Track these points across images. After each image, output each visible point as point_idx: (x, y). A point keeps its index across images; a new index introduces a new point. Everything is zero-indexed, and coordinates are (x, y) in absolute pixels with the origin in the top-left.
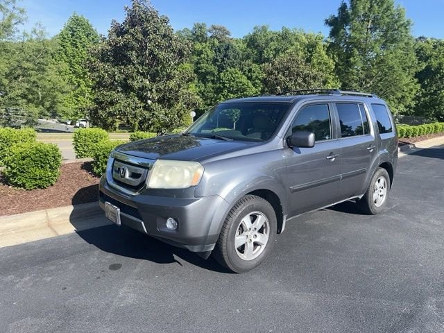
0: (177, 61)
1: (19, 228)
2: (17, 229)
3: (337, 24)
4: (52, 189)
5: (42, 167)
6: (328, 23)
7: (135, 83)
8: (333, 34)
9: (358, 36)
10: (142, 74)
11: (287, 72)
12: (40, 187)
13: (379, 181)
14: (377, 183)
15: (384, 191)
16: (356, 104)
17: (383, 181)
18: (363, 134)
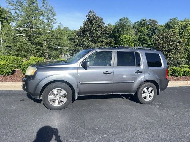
13: (148, 89)
14: (145, 90)
15: (152, 94)
16: (133, 53)
17: (150, 89)
18: (135, 66)
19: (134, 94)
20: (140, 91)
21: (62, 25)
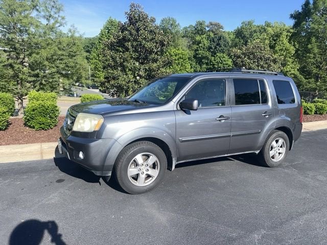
0: (159, 49)
1: (23, 153)
2: (22, 153)
3: (299, 18)
4: (51, 131)
5: (44, 116)
6: (292, 16)
7: (129, 65)
8: (296, 26)
9: (316, 27)
12: (43, 129)
13: (277, 141)
14: (274, 143)
15: (283, 150)
16: (256, 80)
17: (281, 141)
18: (259, 103)
19: (257, 152)
20: (267, 147)
21: (76, 28)
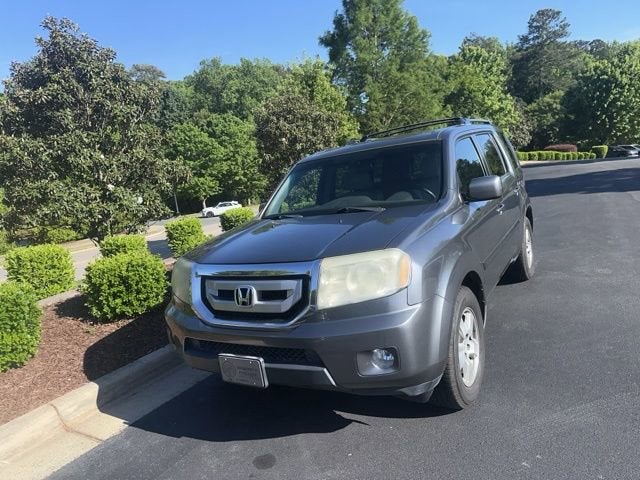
0: (142, 116)
2: (11, 455)
3: (335, 43)
6: (325, 42)
8: (334, 57)
10: (88, 146)
11: (290, 117)
15: (530, 246)
19: (516, 258)
20: (523, 246)
